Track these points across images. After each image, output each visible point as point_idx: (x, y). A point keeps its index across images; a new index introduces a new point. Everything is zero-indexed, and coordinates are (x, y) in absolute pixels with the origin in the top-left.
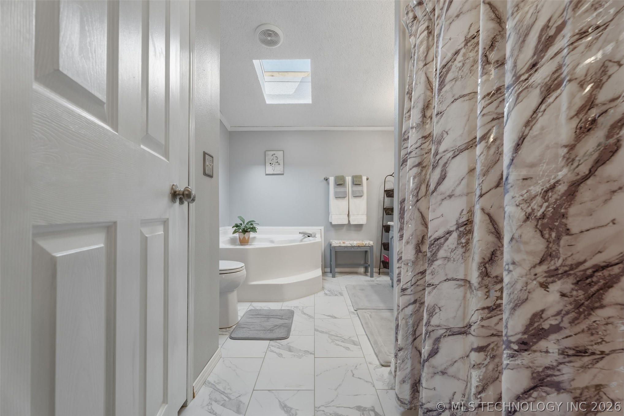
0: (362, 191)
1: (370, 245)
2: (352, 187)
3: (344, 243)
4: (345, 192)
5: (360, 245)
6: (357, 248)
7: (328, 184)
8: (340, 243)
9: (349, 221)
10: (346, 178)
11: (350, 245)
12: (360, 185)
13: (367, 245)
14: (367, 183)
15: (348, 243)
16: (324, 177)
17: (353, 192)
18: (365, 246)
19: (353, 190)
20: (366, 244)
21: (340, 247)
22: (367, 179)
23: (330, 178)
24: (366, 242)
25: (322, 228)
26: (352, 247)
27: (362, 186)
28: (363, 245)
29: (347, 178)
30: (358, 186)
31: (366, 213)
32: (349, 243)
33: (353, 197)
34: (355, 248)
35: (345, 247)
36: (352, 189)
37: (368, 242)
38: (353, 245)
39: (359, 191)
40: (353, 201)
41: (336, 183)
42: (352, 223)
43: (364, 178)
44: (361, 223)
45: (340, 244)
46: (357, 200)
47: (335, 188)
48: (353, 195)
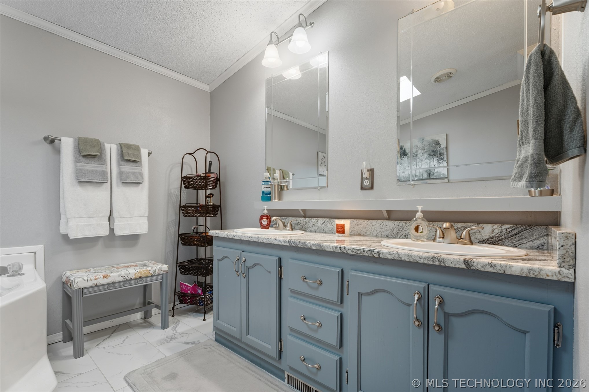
0: (141, 175)
1: (162, 272)
2: (119, 165)
3: (105, 277)
4: (103, 174)
5: (142, 276)
6: (135, 281)
7: (58, 151)
8: (96, 279)
9: (112, 230)
10: (104, 145)
11: (122, 279)
12: (136, 162)
13: (157, 273)
14: (149, 161)
15: (115, 276)
16: (46, 135)
17: (120, 174)
18: (152, 276)
19: (122, 170)
20: (155, 271)
21: (96, 286)
22: (149, 154)
23: (63, 139)
24: (154, 268)
25: (39, 248)
26: (126, 281)
27: (141, 164)
28: (148, 275)
29: (107, 146)
30: (131, 164)
31: (147, 214)
32: (119, 276)
33: (121, 185)
34: (131, 282)
35: (109, 284)
36: (119, 168)
37: (158, 267)
38: (129, 278)
39: (134, 173)
40: (120, 191)
41: (80, 152)
42: (118, 232)
43: (144, 152)
44: (138, 232)
45: (95, 282)
46: (130, 191)
47: (76, 161)
48: (121, 180)
